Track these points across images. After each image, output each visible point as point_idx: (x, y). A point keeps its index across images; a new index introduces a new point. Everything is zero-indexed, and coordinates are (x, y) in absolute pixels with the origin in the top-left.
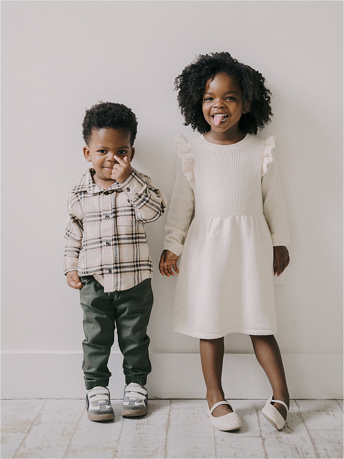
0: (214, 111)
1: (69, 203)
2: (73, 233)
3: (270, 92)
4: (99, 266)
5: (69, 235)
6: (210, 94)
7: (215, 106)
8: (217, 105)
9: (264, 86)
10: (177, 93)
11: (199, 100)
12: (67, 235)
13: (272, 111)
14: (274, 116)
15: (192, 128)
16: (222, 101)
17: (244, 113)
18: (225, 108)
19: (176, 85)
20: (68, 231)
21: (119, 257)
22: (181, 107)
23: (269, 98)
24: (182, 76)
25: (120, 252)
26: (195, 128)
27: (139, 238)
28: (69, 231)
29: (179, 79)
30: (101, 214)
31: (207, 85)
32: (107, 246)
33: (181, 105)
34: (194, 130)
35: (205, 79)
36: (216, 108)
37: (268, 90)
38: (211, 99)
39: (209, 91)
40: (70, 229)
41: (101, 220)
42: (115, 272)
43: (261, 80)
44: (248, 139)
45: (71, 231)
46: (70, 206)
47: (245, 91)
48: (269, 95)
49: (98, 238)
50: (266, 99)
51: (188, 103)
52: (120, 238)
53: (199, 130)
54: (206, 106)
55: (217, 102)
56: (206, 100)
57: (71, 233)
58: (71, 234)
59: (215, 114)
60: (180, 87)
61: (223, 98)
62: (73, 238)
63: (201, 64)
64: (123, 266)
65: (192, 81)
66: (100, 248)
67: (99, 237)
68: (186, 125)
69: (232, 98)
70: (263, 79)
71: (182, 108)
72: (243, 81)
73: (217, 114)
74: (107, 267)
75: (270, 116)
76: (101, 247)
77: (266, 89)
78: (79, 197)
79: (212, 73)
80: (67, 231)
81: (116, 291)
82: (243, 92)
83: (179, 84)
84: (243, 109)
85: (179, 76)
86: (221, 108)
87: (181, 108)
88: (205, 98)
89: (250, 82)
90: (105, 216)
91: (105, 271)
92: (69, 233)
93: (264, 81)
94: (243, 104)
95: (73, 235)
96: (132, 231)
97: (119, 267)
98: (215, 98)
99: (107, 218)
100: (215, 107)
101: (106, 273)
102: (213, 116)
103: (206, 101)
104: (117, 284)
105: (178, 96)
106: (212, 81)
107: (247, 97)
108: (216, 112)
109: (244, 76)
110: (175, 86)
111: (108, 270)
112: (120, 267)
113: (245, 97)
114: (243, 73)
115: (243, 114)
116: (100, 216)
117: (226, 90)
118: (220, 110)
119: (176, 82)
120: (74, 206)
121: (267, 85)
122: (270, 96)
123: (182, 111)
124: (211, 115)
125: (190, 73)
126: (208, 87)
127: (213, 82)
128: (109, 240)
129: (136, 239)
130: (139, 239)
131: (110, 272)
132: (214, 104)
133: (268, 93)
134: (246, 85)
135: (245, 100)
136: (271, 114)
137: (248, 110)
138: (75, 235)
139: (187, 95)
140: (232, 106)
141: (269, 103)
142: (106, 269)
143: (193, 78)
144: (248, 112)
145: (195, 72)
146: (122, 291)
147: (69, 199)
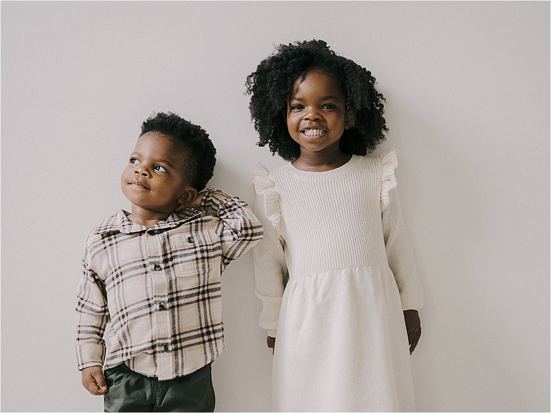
0: (305, 124)
1: (89, 253)
2: (89, 302)
3: (384, 97)
4: (149, 342)
5: (83, 305)
6: (299, 100)
7: (307, 117)
8: (310, 115)
9: (374, 89)
10: (248, 98)
11: (282, 109)
12: (81, 305)
13: (387, 125)
14: (389, 132)
15: (271, 151)
16: (317, 110)
17: (347, 128)
18: (321, 121)
19: (249, 86)
20: (81, 299)
21: (179, 326)
22: (254, 119)
23: (382, 106)
24: (256, 74)
25: (180, 318)
26: (274, 151)
27: (208, 291)
28: (83, 299)
29: (252, 79)
30: (146, 262)
31: (295, 87)
32: (160, 310)
33: (254, 115)
34: (273, 154)
35: (292, 78)
36: (309, 121)
37: (380, 94)
38: (301, 107)
39: (298, 96)
40: (84, 295)
41: (146, 273)
42: (174, 348)
43: (370, 81)
44: (355, 163)
45: (85, 299)
46: (89, 256)
47: (349, 97)
48: (382, 102)
49: (144, 301)
50: (378, 108)
51: (266, 114)
52: (180, 297)
53: (281, 154)
54: (293, 118)
55: (309, 112)
56: (294, 108)
57: (86, 301)
58: (86, 304)
59: (307, 129)
60: (255, 89)
61: (319, 106)
62: (91, 309)
63: (286, 56)
64: (184, 338)
65: (272, 81)
66: (149, 315)
67: (146, 299)
68: (261, 145)
69: (331, 106)
70: (373, 79)
71: (257, 121)
72: (346, 81)
73: (309, 129)
74: (161, 342)
75: (384, 132)
76: (151, 313)
77: (377, 92)
78: (107, 243)
79: (302, 70)
80: (79, 299)
81: (177, 377)
82: (347, 97)
83: (252, 85)
84: (346, 122)
85: (252, 74)
86: (316, 120)
87: (254, 121)
88: (292, 105)
89: (356, 83)
90: (153, 266)
91: (157, 349)
92: (82, 302)
93: (374, 82)
94: (346, 115)
95: (90, 305)
96: (199, 283)
97: (179, 341)
98: (307, 105)
99: (158, 269)
100: (307, 119)
101: (159, 352)
102: (303, 132)
103: (293, 110)
104: (177, 365)
105: (250, 103)
106: (302, 81)
107: (352, 104)
108: (307, 125)
109: (348, 73)
110: (246, 88)
111: (163, 347)
112: (180, 339)
113: (349, 105)
114: (346, 69)
115: (345, 130)
116: (145, 266)
117: (322, 94)
118: (314, 123)
119: (248, 82)
120: (96, 256)
121: (379, 87)
122: (384, 104)
123: (256, 124)
124: (300, 130)
125: (269, 70)
126: (297, 91)
127: (303, 83)
128: (164, 302)
129: (204, 293)
130: (210, 293)
131: (166, 350)
132: (306, 115)
133: (380, 99)
134: (351, 87)
135: (349, 110)
136: (385, 129)
137: (352, 124)
138: (93, 303)
139: (265, 102)
140: (330, 118)
141: (381, 113)
142: (159, 346)
143: (274, 76)
144: (353, 127)
145: (276, 68)
146: (186, 376)
147: (88, 247)
